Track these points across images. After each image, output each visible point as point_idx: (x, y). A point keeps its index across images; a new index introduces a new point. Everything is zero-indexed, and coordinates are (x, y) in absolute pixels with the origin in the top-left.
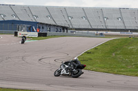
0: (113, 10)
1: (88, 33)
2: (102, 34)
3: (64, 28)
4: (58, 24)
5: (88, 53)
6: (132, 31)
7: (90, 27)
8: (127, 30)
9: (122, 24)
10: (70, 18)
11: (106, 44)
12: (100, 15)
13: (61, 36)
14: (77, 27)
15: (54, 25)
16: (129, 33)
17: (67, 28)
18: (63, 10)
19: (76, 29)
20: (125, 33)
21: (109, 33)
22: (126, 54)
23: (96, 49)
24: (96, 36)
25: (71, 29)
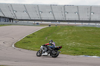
0: (46, 6)
1: (28, 23)
2: (38, 24)
3: (10, 19)
4: (6, 16)
5: (28, 37)
6: (60, 21)
7: (29, 19)
8: (56, 21)
9: (53, 17)
10: (15, 12)
11: (41, 31)
12: (37, 10)
13: (8, 25)
14: (20, 18)
15: (3, 17)
17: (12, 19)
18: (10, 6)
19: (19, 20)
20: (54, 23)
21: (43, 22)
22: (55, 38)
23: (33, 34)
24: (34, 25)
25: (16, 20)
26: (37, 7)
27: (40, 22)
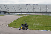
1: (15, 14)
2: (20, 14)
5: (15, 21)
7: (15, 12)
8: (29, 13)
10: (8, 8)
11: (21, 18)
13: (5, 15)
15: (2, 11)
16: (30, 14)
17: (7, 12)
19: (10, 12)
20: (28, 14)
21: (23, 14)
22: (29, 21)
23: (18, 20)
24: (18, 15)
25: (8, 12)
26: (19, 6)
27: (21, 13)
